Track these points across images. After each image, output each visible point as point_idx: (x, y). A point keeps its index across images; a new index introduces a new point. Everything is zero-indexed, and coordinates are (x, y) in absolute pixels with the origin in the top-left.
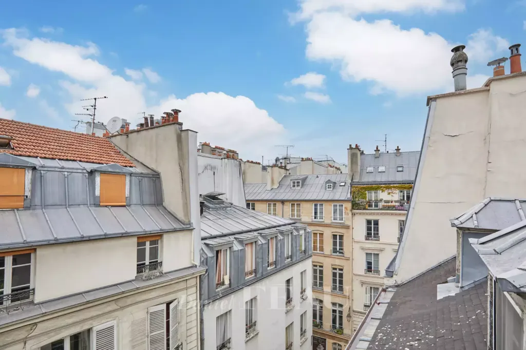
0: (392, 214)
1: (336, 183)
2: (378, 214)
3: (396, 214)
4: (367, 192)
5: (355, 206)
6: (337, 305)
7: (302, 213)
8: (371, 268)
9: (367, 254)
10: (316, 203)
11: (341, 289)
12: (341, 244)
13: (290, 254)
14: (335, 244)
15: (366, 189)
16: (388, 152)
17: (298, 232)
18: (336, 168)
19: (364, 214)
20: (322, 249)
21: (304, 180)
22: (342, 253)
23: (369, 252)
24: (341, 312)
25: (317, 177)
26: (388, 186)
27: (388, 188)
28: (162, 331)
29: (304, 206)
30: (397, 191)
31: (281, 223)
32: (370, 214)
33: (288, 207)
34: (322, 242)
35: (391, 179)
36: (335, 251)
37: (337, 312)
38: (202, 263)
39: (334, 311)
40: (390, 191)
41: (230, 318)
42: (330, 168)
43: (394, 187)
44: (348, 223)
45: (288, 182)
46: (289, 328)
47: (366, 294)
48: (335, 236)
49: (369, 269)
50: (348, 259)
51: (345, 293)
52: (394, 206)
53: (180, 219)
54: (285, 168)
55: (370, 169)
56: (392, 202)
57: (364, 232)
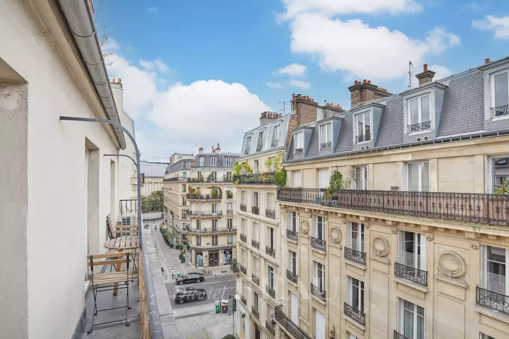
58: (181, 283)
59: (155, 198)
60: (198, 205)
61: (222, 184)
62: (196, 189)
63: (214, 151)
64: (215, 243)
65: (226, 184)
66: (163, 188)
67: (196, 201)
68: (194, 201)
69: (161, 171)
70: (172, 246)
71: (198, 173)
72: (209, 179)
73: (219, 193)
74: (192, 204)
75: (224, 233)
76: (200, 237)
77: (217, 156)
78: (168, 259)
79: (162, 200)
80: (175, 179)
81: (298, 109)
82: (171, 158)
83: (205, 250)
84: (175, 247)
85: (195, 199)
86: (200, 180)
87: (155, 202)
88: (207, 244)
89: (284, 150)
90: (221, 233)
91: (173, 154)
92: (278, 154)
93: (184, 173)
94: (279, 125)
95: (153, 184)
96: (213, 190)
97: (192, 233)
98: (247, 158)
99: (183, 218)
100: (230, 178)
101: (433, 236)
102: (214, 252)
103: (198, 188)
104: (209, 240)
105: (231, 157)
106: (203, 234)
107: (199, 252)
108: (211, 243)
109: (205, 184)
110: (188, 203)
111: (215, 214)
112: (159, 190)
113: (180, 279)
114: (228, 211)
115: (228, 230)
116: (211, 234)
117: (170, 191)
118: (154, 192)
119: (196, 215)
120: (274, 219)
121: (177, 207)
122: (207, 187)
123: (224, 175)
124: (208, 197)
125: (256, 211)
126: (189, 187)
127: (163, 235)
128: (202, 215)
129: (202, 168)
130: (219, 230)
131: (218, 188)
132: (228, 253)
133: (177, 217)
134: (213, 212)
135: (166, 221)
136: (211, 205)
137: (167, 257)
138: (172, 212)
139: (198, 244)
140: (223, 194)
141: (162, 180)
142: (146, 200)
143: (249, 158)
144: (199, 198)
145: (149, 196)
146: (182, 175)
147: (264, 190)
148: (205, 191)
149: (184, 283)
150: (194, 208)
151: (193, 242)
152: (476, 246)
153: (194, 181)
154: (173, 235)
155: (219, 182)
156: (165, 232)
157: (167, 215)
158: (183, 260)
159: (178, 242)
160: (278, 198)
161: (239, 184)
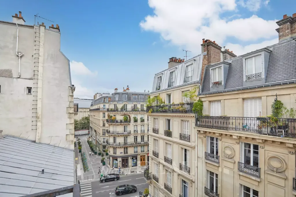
58: (104, 181)
59: (84, 121)
60: (114, 126)
61: (130, 112)
62: (113, 116)
63: (124, 91)
64: (126, 152)
65: (133, 112)
66: (89, 115)
67: (114, 124)
68: (112, 124)
69: (88, 104)
70: (96, 153)
71: (115, 105)
72: (122, 109)
73: (129, 119)
74: (110, 126)
75: (132, 146)
76: (116, 148)
77: (127, 94)
78: (94, 162)
79: (89, 123)
80: (98, 109)
81: (208, 51)
82: (95, 96)
83: (120, 157)
84: (98, 154)
85: (112, 122)
86: (116, 110)
87: (84, 124)
88: (121, 153)
89: (199, 84)
90: (130, 145)
91: (96, 93)
92: (193, 87)
93: (104, 105)
94: (192, 64)
95: (83, 112)
96: (125, 117)
97: (110, 146)
98: (159, 93)
99: (103, 134)
100: (136, 109)
101: (264, 146)
102: (125, 158)
103: (114, 115)
104: (122, 150)
105: (136, 94)
106: (118, 146)
107: (115, 159)
108: (123, 153)
109: (119, 113)
110: (107, 125)
111: (126, 133)
112: (87, 116)
113: (103, 178)
114: (135, 131)
115: (135, 143)
116: (123, 146)
117: (93, 117)
118: (84, 117)
119: (113, 133)
120: (189, 142)
121: (99, 127)
122: (120, 114)
123: (132, 107)
124: (121, 121)
125: (168, 133)
126: (108, 115)
127: (90, 146)
128: (117, 133)
129: (117, 102)
130: (129, 143)
131: (128, 115)
132: (134, 159)
133: (99, 134)
134: (125, 131)
135: (91, 136)
136: (123, 126)
137: (93, 161)
138: (95, 131)
139: (114, 153)
140: (131, 119)
141: (88, 110)
142: (78, 122)
143: (161, 92)
144: (115, 122)
145: (80, 120)
146: (103, 107)
147: (178, 118)
148: (119, 117)
149: (106, 182)
150: (111, 129)
151: (111, 152)
152: (293, 152)
153: (112, 110)
154: (96, 146)
155: (128, 111)
156: (91, 144)
157: (92, 132)
158: (104, 163)
159: (99, 150)
160: (196, 125)
161: (152, 112)
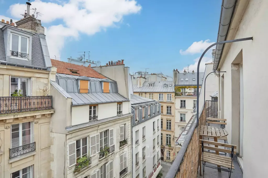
0: (191, 98)
1: (167, 85)
2: (185, 98)
3: (192, 98)
4: (181, 89)
5: (176, 94)
6: (169, 135)
7: (154, 97)
8: (182, 119)
9: (181, 114)
10: (160, 93)
11: (170, 128)
12: (170, 110)
13: (154, 112)
14: (168, 110)
15: (180, 88)
16: (189, 72)
17: (157, 104)
18: (165, 78)
19: (180, 98)
20: (162, 112)
21: (154, 83)
22: (171, 114)
23: (182, 113)
24: (170, 138)
25: (159, 82)
26: (189, 86)
27: (189, 87)
28: (123, 133)
29: (155, 95)
30: (193, 89)
31: (150, 101)
32: (183, 98)
33: (148, 95)
34: (162, 109)
35: (190, 84)
36: (168, 113)
37: (169, 138)
38: (132, 112)
39: (167, 138)
40: (190, 89)
41: (138, 133)
42: (163, 78)
43: (192, 87)
44: (173, 102)
45: (147, 84)
46: (154, 140)
47: (180, 130)
48: (168, 107)
49: (181, 120)
50: (173, 116)
51: (172, 130)
52: (192, 95)
53: (126, 97)
54: (145, 78)
55: (182, 79)
56: (191, 93)
57: (180, 105)
